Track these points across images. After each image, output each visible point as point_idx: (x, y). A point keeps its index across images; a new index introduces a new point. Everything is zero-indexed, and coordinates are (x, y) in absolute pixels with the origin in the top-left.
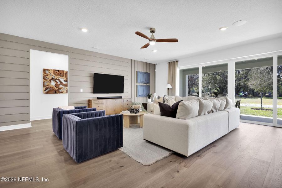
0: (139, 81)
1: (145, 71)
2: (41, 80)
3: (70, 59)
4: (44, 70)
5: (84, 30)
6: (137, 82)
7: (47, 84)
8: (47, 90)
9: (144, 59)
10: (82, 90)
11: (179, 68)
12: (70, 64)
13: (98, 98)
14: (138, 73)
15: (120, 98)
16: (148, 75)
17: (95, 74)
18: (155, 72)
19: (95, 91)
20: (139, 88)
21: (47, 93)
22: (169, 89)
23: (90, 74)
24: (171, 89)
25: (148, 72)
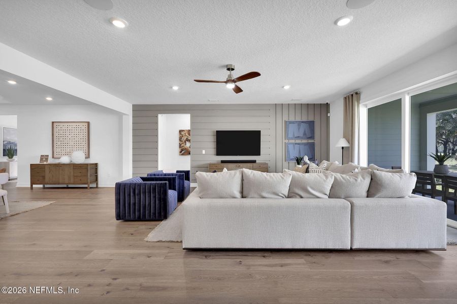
0: (290, 135)
1: (305, 119)
2: (177, 142)
3: (192, 117)
4: (180, 131)
5: (175, 88)
6: (287, 137)
7: (182, 145)
8: (183, 152)
9: (292, 100)
10: (204, 152)
11: (366, 106)
12: (192, 123)
13: (223, 162)
14: (287, 124)
15: (254, 162)
16: (311, 124)
17: (218, 132)
18: (328, 118)
19: (219, 153)
20: (291, 147)
21: (183, 154)
22: (343, 148)
23: (214, 132)
24: (348, 148)
25: (311, 119)
